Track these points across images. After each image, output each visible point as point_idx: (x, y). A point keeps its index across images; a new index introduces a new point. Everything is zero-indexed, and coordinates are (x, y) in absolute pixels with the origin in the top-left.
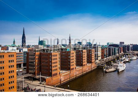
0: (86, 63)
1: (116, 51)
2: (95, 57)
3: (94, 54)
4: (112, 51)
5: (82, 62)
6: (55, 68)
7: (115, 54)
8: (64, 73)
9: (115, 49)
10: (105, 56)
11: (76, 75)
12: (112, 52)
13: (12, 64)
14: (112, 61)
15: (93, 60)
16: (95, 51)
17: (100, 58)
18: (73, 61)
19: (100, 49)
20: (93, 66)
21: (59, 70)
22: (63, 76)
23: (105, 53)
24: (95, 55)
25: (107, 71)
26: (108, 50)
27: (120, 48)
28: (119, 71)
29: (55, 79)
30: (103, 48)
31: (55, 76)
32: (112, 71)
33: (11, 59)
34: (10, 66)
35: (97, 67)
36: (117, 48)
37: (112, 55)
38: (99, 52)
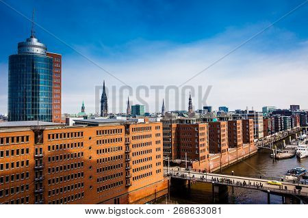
0: (242, 142)
1: (288, 123)
4: (281, 123)
5: (237, 141)
7: (285, 128)
8: (213, 157)
9: (285, 119)
10: (269, 131)
12: (281, 125)
14: (284, 141)
16: (254, 122)
17: (261, 135)
19: (261, 120)
20: (252, 148)
23: (270, 127)
25: (279, 156)
26: (273, 121)
27: (294, 116)
28: (301, 157)
29: (203, 164)
31: (203, 161)
33: (158, 131)
35: (258, 150)
36: (288, 118)
37: (281, 130)
38: (259, 125)
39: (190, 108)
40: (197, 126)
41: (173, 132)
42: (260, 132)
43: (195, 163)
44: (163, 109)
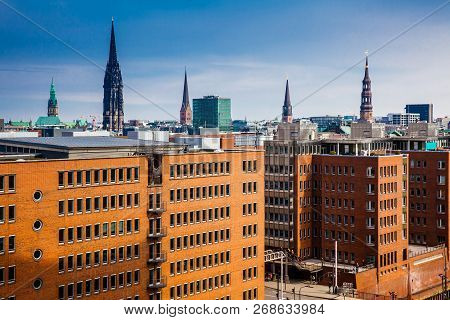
6: (388, 229)
8: (420, 256)
21: (402, 239)
29: (387, 277)
31: (387, 267)
39: (365, 108)
40: (373, 161)
41: (302, 178)
43: (363, 274)
44: (286, 113)
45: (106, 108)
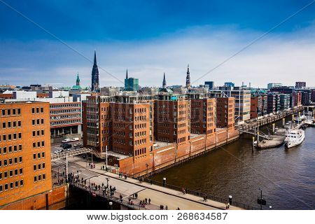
0: (214, 126)
1: (286, 102)
2: (236, 113)
3: (233, 108)
4: (276, 102)
5: (206, 126)
6: (140, 138)
7: (282, 108)
8: (162, 148)
9: (282, 97)
10: (258, 111)
11: (190, 154)
12: (276, 105)
13: (39, 127)
14: (274, 125)
15: (231, 120)
16: (237, 101)
17: (246, 117)
18: (183, 122)
19: (247, 98)
20: (231, 133)
21: (149, 142)
22: (160, 154)
23: (260, 107)
24: (237, 109)
25: (261, 145)
26: (266, 100)
27: (294, 94)
28: (289, 147)
29: (140, 160)
30: (255, 95)
31: (140, 155)
32: (271, 145)
33: (38, 116)
34: (36, 133)
35: (240, 135)
36: (287, 96)
37: (276, 111)
38: (245, 104)
42: (246, 113)
44: (164, 84)
45: (93, 82)
